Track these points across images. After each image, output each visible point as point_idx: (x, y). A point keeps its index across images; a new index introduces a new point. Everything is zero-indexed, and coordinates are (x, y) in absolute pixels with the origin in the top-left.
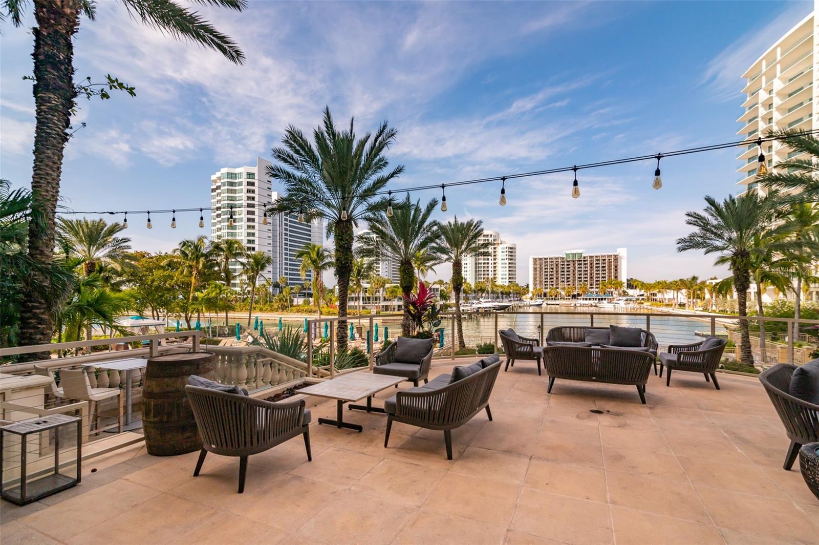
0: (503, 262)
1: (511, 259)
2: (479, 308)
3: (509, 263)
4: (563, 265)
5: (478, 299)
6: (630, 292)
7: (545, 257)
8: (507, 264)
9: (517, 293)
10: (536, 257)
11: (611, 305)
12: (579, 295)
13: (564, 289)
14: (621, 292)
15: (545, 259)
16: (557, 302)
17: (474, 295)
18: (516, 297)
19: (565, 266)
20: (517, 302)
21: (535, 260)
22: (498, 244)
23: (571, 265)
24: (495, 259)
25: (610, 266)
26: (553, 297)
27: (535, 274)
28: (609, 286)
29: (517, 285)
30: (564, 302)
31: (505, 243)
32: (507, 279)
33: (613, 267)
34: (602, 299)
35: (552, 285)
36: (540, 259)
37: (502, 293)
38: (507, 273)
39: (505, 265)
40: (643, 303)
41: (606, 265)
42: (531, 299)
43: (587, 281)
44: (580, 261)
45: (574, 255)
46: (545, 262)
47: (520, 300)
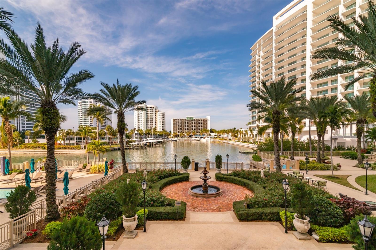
0: (159, 120)
1: (163, 119)
2: (147, 143)
3: (162, 121)
4: (186, 122)
5: (147, 138)
6: (212, 134)
7: (178, 118)
8: (161, 121)
9: (166, 135)
10: (174, 118)
11: (205, 140)
12: (192, 136)
13: (186, 133)
14: (208, 134)
15: (178, 119)
16: (183, 139)
17: (145, 136)
18: (166, 137)
19: (187, 123)
20: (166, 139)
21: (174, 120)
22: (157, 112)
23: (189, 122)
24: (156, 119)
25: (204, 123)
26: (182, 137)
27: (174, 126)
28: (204, 132)
29: (166, 131)
30: (186, 139)
31: (160, 111)
32: (162, 128)
33: (205, 124)
34: (201, 137)
35: (181, 131)
36: (176, 120)
37: (159, 135)
38: (161, 125)
39: (160, 122)
40: (216, 139)
41: (203, 123)
42: (172, 137)
43: (195, 130)
44: (192, 121)
45: (190, 118)
46: (178, 121)
47: (168, 138)
